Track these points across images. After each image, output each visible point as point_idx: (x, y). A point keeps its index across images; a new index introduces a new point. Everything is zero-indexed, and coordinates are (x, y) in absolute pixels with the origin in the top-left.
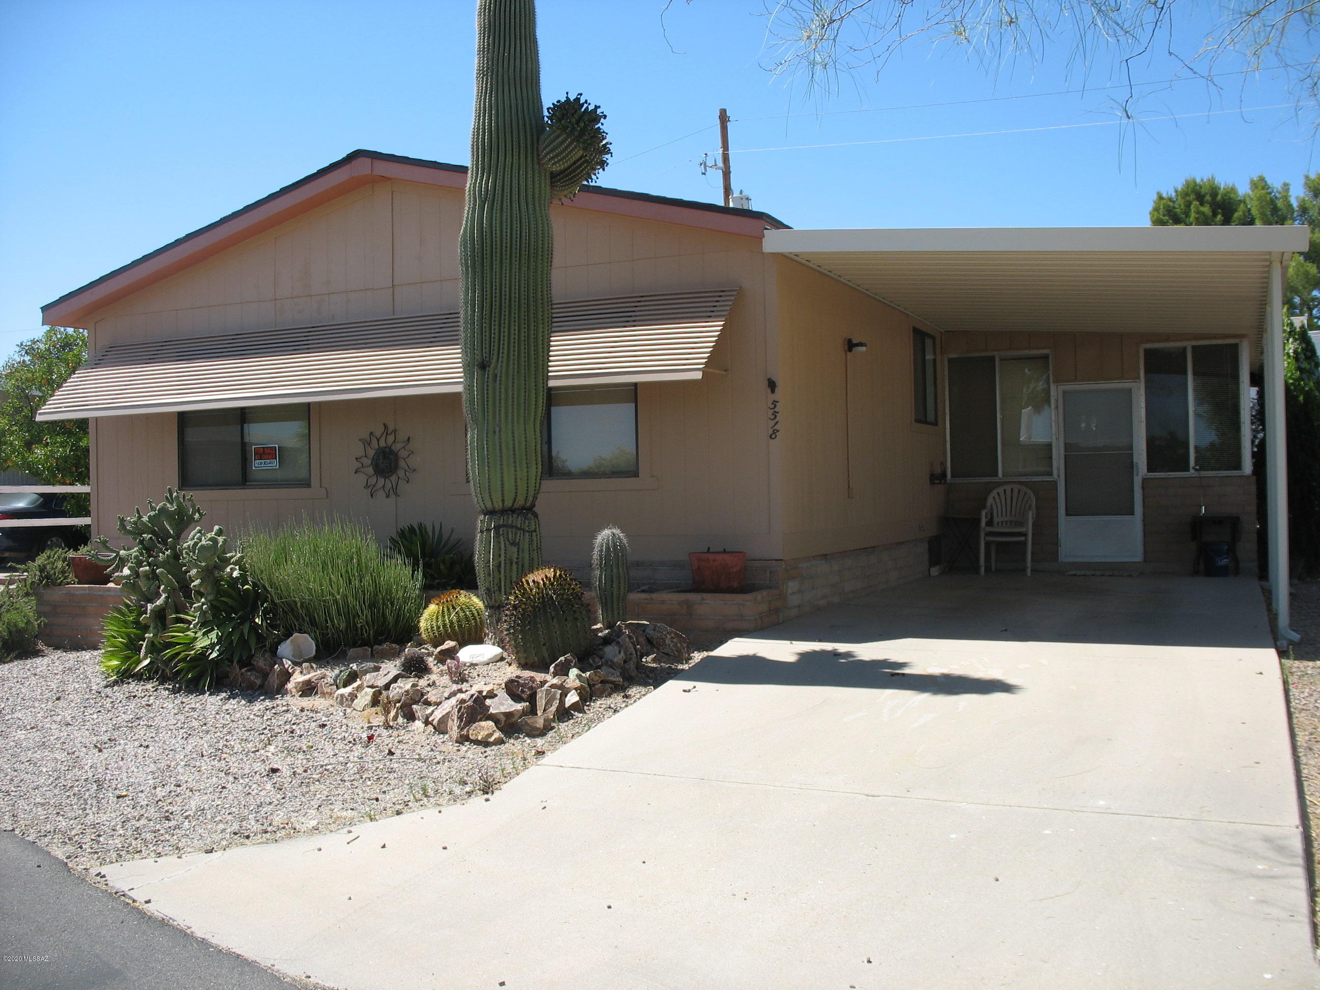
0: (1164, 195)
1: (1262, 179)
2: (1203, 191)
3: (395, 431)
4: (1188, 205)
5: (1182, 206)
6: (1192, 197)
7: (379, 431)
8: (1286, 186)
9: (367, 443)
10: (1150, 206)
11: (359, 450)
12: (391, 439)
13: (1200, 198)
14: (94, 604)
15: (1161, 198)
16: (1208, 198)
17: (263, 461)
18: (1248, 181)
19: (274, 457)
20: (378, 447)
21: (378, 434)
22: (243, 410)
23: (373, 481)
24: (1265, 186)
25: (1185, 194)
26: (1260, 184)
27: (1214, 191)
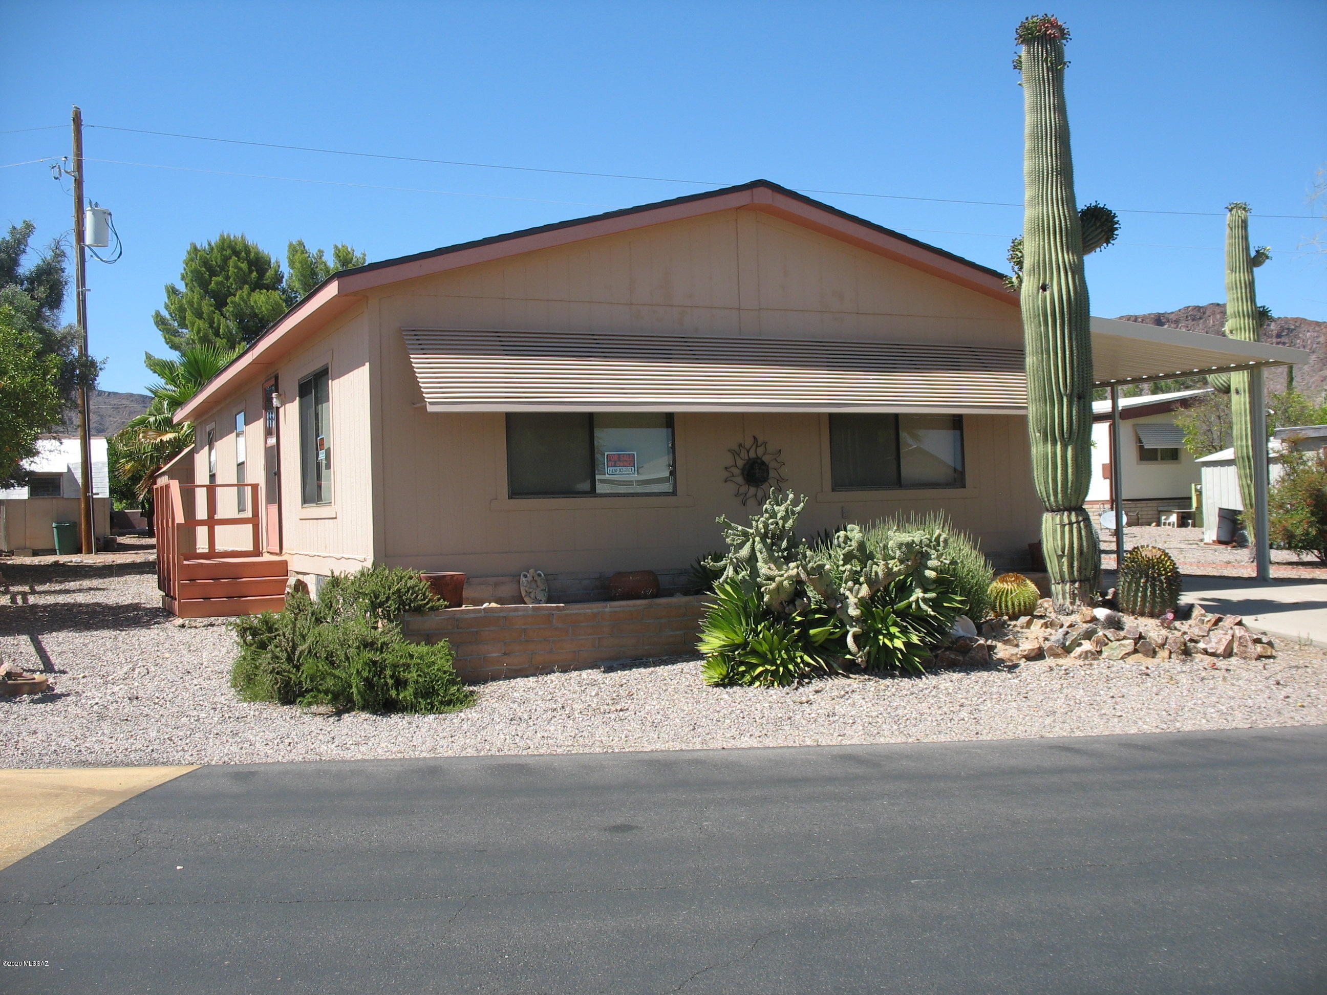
0: (199, 247)
1: (301, 244)
2: (238, 248)
3: (765, 443)
4: (226, 260)
5: (219, 261)
6: (229, 252)
7: (749, 442)
8: (321, 252)
9: (734, 453)
10: (184, 256)
11: (728, 460)
12: (760, 451)
13: (236, 253)
14: (492, 628)
15: (195, 249)
16: (243, 254)
17: (618, 468)
18: (288, 243)
19: (632, 464)
20: (747, 458)
21: (748, 445)
22: (591, 415)
23: (743, 489)
24: (304, 251)
25: (222, 248)
26: (297, 250)
27: (247, 250)
